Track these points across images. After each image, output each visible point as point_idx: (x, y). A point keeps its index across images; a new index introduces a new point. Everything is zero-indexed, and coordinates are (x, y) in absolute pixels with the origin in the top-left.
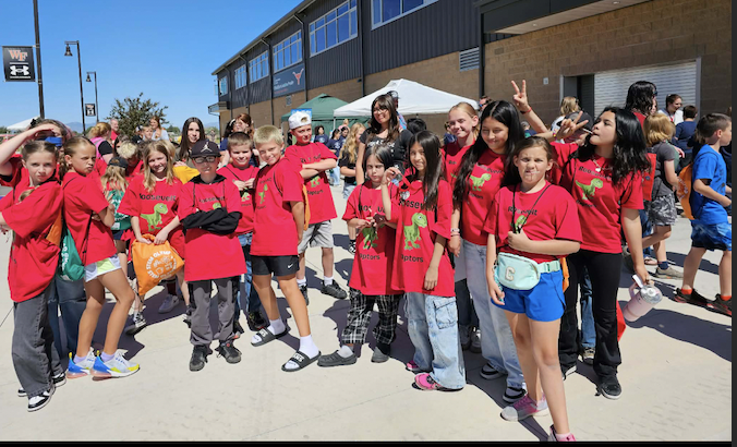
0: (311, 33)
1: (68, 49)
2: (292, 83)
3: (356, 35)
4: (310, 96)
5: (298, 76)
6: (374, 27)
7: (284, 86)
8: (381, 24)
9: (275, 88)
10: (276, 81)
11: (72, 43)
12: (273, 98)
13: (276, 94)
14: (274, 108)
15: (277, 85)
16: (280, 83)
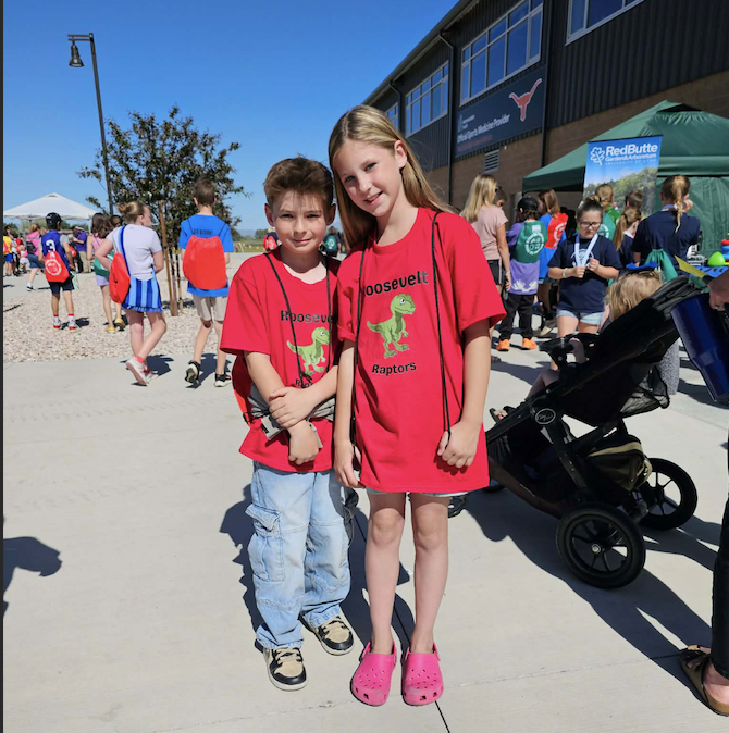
1: (75, 52)
2: (506, 119)
4: (553, 145)
5: (522, 101)
7: (482, 129)
9: (461, 138)
10: (463, 123)
12: (453, 161)
13: (460, 150)
14: (455, 183)
15: (464, 132)
16: (472, 126)
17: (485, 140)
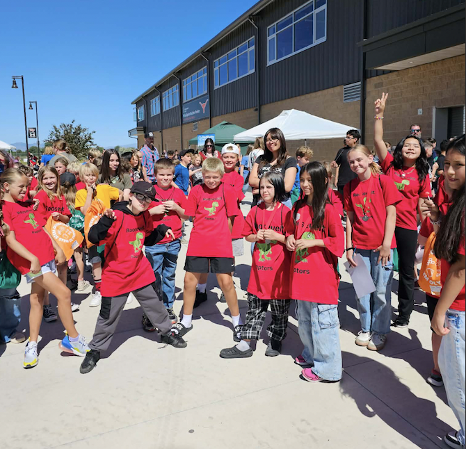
0: (215, 69)
1: (14, 83)
2: (198, 111)
3: (253, 71)
4: (213, 123)
5: (204, 105)
6: (269, 63)
7: (191, 114)
8: (275, 61)
9: (184, 116)
10: (185, 110)
11: (17, 77)
12: (182, 124)
13: (185, 121)
14: (183, 133)
15: (186, 113)
16: (188, 112)
17: (193, 118)
